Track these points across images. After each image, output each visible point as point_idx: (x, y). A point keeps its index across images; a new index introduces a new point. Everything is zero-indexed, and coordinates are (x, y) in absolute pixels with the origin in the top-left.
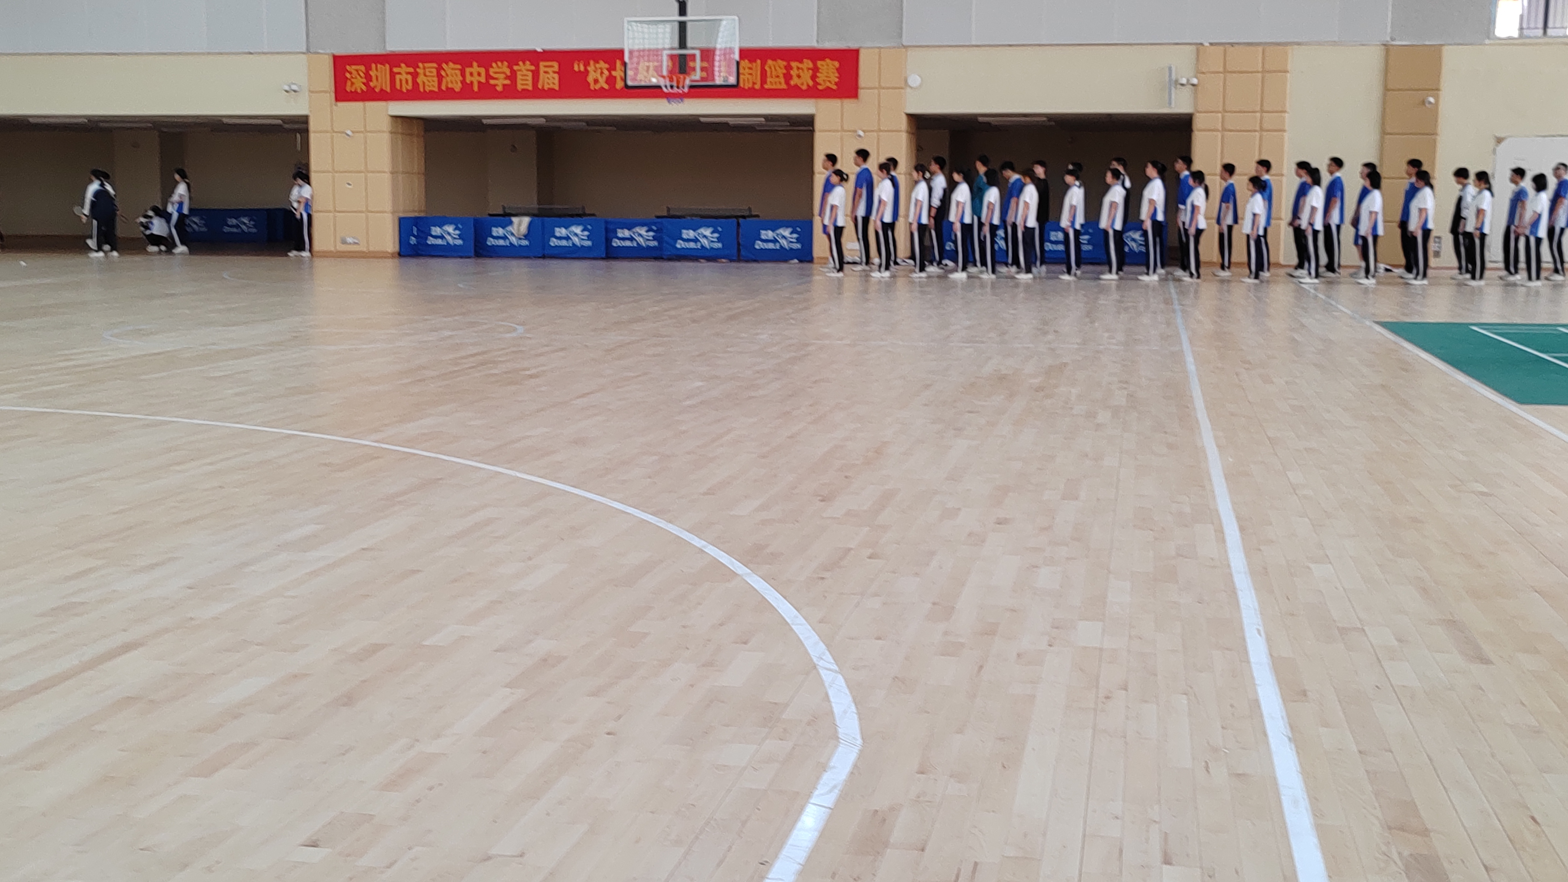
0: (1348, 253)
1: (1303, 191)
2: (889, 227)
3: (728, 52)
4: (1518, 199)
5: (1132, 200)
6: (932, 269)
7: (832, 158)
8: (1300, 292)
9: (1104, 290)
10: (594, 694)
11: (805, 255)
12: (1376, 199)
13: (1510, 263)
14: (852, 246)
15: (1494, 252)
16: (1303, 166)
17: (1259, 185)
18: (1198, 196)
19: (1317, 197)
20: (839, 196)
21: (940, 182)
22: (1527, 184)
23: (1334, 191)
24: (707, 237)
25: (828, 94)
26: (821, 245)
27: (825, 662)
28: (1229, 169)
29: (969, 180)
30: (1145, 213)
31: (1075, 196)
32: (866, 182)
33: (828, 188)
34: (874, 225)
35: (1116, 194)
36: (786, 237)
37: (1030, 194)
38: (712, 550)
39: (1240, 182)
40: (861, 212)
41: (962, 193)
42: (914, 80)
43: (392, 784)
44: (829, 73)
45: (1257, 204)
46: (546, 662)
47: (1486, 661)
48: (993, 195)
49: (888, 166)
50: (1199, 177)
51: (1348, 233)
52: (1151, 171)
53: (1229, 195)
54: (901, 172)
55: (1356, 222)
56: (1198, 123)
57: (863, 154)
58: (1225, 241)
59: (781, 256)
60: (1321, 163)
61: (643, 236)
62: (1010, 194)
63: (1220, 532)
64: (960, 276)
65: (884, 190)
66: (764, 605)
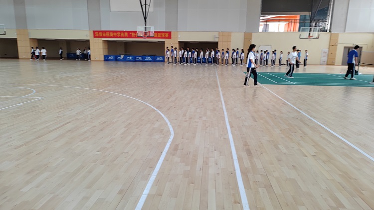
0: (239, 61)
1: (233, 53)
2: (176, 57)
3: (152, 32)
4: (262, 54)
5: (210, 54)
6: (182, 64)
7: (167, 47)
8: (232, 67)
9: (206, 67)
10: (137, 128)
11: (164, 61)
12: (243, 54)
13: (261, 63)
14: (170, 60)
16: (233, 49)
17: (227, 52)
18: (219, 53)
19: (235, 54)
20: (168, 53)
21: (183, 51)
22: (263, 52)
23: (237, 53)
24: (149, 58)
25: (167, 38)
26: (166, 60)
27: (169, 123)
28: (223, 50)
29: (187, 51)
30: (211, 56)
31: (202, 53)
32: (172, 51)
33: (167, 52)
34: (174, 57)
35: (207, 53)
36: (161, 59)
38: (152, 107)
39: (225, 51)
40: (172, 55)
42: (179, 36)
43: (109, 143)
44: (167, 35)
45: (227, 55)
46: (130, 124)
47: (256, 121)
48: (190, 53)
49: (176, 49)
52: (212, 50)
53: (223, 53)
54: (177, 50)
55: (240, 57)
56: (219, 43)
57: (172, 47)
58: (222, 60)
59: (160, 61)
61: (140, 58)
62: (193, 53)
63: (222, 103)
65: (175, 52)
66: (160, 115)
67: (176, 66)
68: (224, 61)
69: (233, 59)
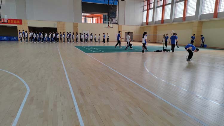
1: (67, 35)
2: (27, 38)
3: (6, 19)
5: (52, 35)
6: (32, 42)
7: (20, 31)
11: (17, 40)
13: (84, 41)
14: (23, 39)
15: (83, 40)
16: (67, 33)
17: (64, 34)
18: (58, 35)
20: (21, 34)
21: (32, 33)
23: (70, 35)
25: (18, 24)
26: (19, 39)
27: (25, 83)
28: (61, 33)
29: (35, 33)
30: (53, 37)
31: (46, 35)
32: (24, 33)
33: (19, 34)
34: (25, 37)
36: (15, 38)
37: (42, 35)
40: (24, 36)
41: (35, 34)
42: (28, 23)
44: (18, 22)
45: (64, 36)
48: (38, 35)
49: (26, 32)
50: (58, 33)
51: (72, 38)
52: (54, 33)
53: (61, 35)
54: (28, 32)
56: (58, 29)
57: (23, 30)
58: (61, 39)
59: (14, 40)
60: (69, 32)
63: (63, 66)
64: (35, 42)
65: (26, 34)
67: (28, 43)
68: (62, 40)
69: (67, 39)
